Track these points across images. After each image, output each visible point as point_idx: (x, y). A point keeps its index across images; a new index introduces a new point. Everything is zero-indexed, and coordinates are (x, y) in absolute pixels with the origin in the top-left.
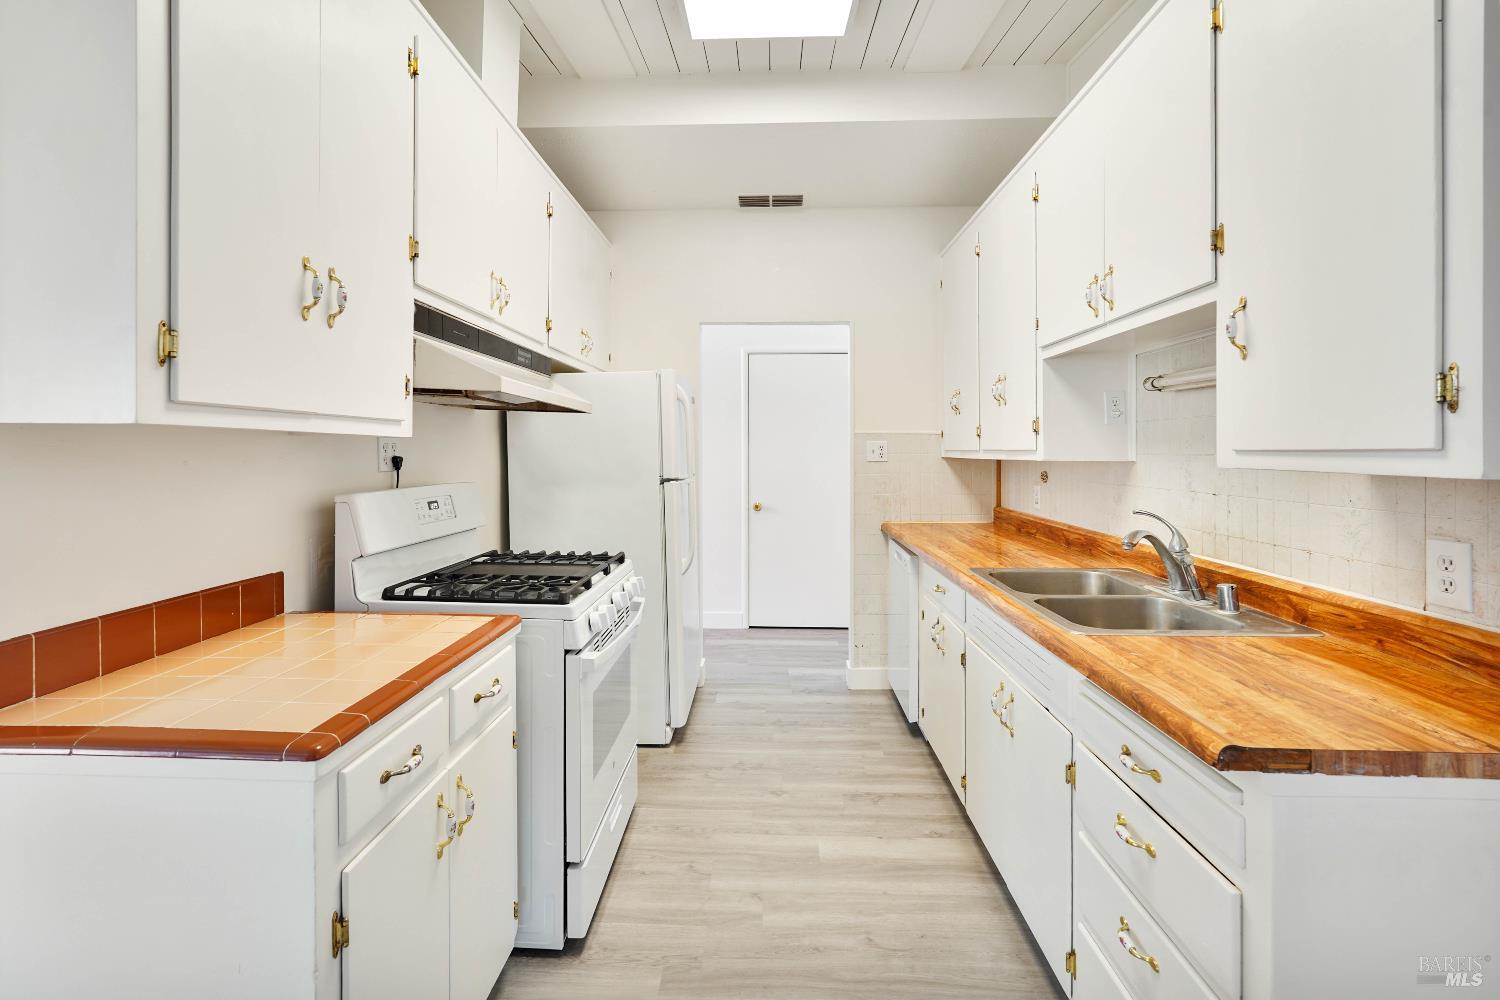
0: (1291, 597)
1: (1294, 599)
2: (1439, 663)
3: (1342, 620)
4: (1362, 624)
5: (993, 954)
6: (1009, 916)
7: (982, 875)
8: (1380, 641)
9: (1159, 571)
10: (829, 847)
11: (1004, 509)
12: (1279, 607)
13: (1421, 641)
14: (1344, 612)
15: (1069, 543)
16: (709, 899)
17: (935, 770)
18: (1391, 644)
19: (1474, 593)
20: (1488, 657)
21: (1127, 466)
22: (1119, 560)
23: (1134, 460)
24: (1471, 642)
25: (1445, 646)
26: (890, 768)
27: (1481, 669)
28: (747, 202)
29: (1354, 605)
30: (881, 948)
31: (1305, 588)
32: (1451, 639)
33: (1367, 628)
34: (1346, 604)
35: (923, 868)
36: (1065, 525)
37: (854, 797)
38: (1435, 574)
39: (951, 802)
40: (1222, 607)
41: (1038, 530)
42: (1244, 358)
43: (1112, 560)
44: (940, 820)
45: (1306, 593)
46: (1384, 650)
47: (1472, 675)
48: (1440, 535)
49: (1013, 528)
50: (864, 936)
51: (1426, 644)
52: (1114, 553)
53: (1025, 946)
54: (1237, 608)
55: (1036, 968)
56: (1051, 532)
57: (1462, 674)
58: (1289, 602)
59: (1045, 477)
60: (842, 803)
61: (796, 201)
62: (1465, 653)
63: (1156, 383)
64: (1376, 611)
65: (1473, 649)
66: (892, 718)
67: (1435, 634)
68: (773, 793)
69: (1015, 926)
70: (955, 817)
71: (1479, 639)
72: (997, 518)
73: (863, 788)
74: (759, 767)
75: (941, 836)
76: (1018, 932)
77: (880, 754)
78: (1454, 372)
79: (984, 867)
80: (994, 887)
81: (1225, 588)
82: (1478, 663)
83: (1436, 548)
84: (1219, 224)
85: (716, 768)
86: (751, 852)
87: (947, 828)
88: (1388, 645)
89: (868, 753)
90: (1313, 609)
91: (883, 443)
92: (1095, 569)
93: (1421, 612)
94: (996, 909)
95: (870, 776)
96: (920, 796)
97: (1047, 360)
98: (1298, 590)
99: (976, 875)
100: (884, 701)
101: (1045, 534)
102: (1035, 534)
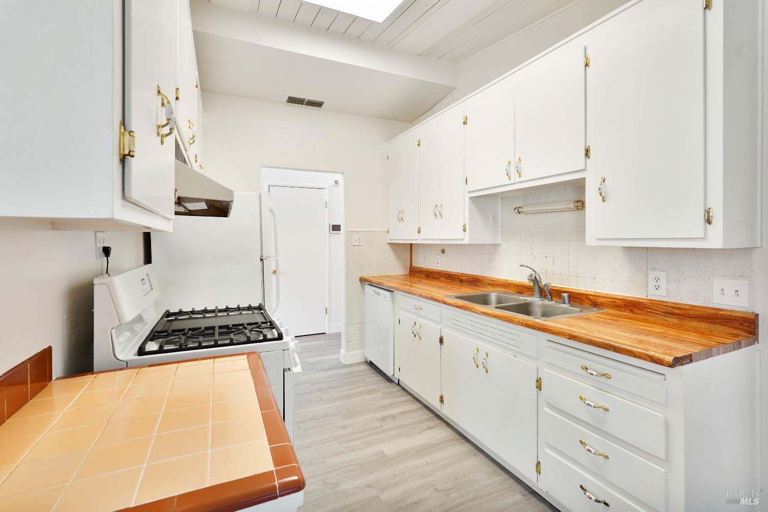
0: (589, 296)
1: (591, 297)
2: (657, 316)
3: (614, 304)
4: (624, 304)
5: (487, 476)
6: (482, 456)
7: (460, 441)
8: (631, 310)
9: (517, 290)
10: (388, 448)
11: (414, 267)
12: (583, 301)
13: (649, 309)
14: (614, 300)
15: (461, 281)
16: (346, 497)
17: (409, 397)
18: (636, 311)
19: (667, 289)
20: (677, 311)
21: (495, 246)
22: (494, 287)
23: (500, 243)
24: (671, 307)
25: (661, 310)
26: (388, 401)
27: (674, 316)
28: (292, 100)
29: (620, 298)
30: (443, 491)
31: (595, 292)
32: (662, 307)
33: (625, 306)
34: (616, 297)
35: (435, 445)
36: (458, 273)
37: (383, 419)
38: (652, 283)
39: (426, 410)
40: (564, 303)
41: (440, 276)
42: (604, 201)
43: (490, 287)
44: (427, 420)
45: (596, 294)
46: (633, 313)
47: (670, 319)
48: (654, 269)
49: (424, 276)
50: (432, 489)
51: (652, 309)
52: (491, 284)
53: (496, 468)
54: (570, 303)
55: (506, 476)
56: (449, 276)
57: (667, 319)
58: (589, 299)
59: (443, 251)
60: (379, 424)
61: (319, 104)
62: (668, 311)
63: (520, 210)
64: (630, 299)
65: (671, 309)
66: (374, 375)
67: (656, 305)
68: (342, 428)
69: (486, 460)
70: (432, 417)
71: (674, 305)
72: (411, 271)
73: (384, 414)
74: (325, 416)
75: (432, 428)
76: (490, 462)
77: (380, 395)
78: (711, 210)
79: (458, 437)
80: (467, 445)
81: (565, 295)
82: (673, 314)
83: (652, 275)
84: (587, 146)
85: (302, 422)
86: (352, 463)
87: (431, 424)
88: (635, 312)
89: (374, 395)
90: (600, 300)
91: (360, 236)
92: (494, 292)
93: (646, 298)
94: (475, 455)
95: (383, 407)
96: (411, 411)
97: (471, 198)
98: (593, 294)
99: (458, 442)
100: (365, 368)
101: (446, 278)
102: (439, 278)
